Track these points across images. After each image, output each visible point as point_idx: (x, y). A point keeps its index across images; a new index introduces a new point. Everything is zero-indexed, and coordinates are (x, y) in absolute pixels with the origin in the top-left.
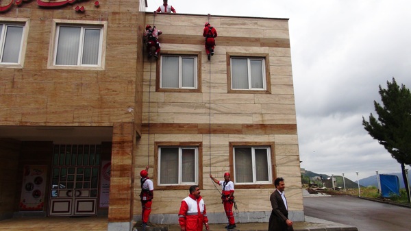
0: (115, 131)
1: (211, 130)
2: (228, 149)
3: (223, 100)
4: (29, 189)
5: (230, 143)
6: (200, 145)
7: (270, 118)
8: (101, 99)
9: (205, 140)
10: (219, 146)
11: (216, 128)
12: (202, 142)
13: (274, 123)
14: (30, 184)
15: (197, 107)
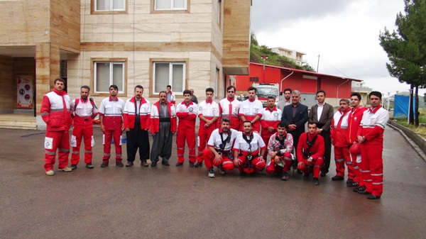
0: (37, 49)
1: (135, 48)
2: (148, 64)
3: (146, 20)
4: (22, 94)
5: (150, 59)
6: (126, 61)
7: (187, 36)
8: (26, 25)
9: (130, 56)
10: (141, 62)
11: (139, 46)
12: (127, 59)
13: (190, 41)
14: (22, 90)
15: (124, 27)
